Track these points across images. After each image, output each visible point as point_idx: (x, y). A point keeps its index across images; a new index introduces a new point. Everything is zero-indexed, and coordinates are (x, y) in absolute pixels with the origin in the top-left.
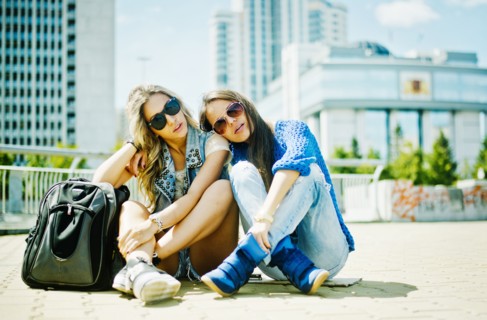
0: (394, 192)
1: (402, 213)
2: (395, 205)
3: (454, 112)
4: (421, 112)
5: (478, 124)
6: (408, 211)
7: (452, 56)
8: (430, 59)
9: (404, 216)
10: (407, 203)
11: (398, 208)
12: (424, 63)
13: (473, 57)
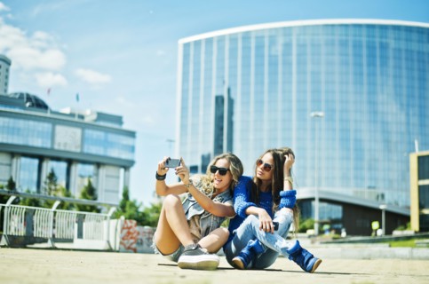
0: (123, 228)
1: (127, 245)
2: (123, 239)
3: (98, 165)
4: (70, 162)
5: (118, 177)
6: (132, 244)
7: (101, 116)
8: (82, 117)
9: (129, 248)
10: (132, 238)
11: (125, 242)
12: (76, 119)
13: (119, 120)
